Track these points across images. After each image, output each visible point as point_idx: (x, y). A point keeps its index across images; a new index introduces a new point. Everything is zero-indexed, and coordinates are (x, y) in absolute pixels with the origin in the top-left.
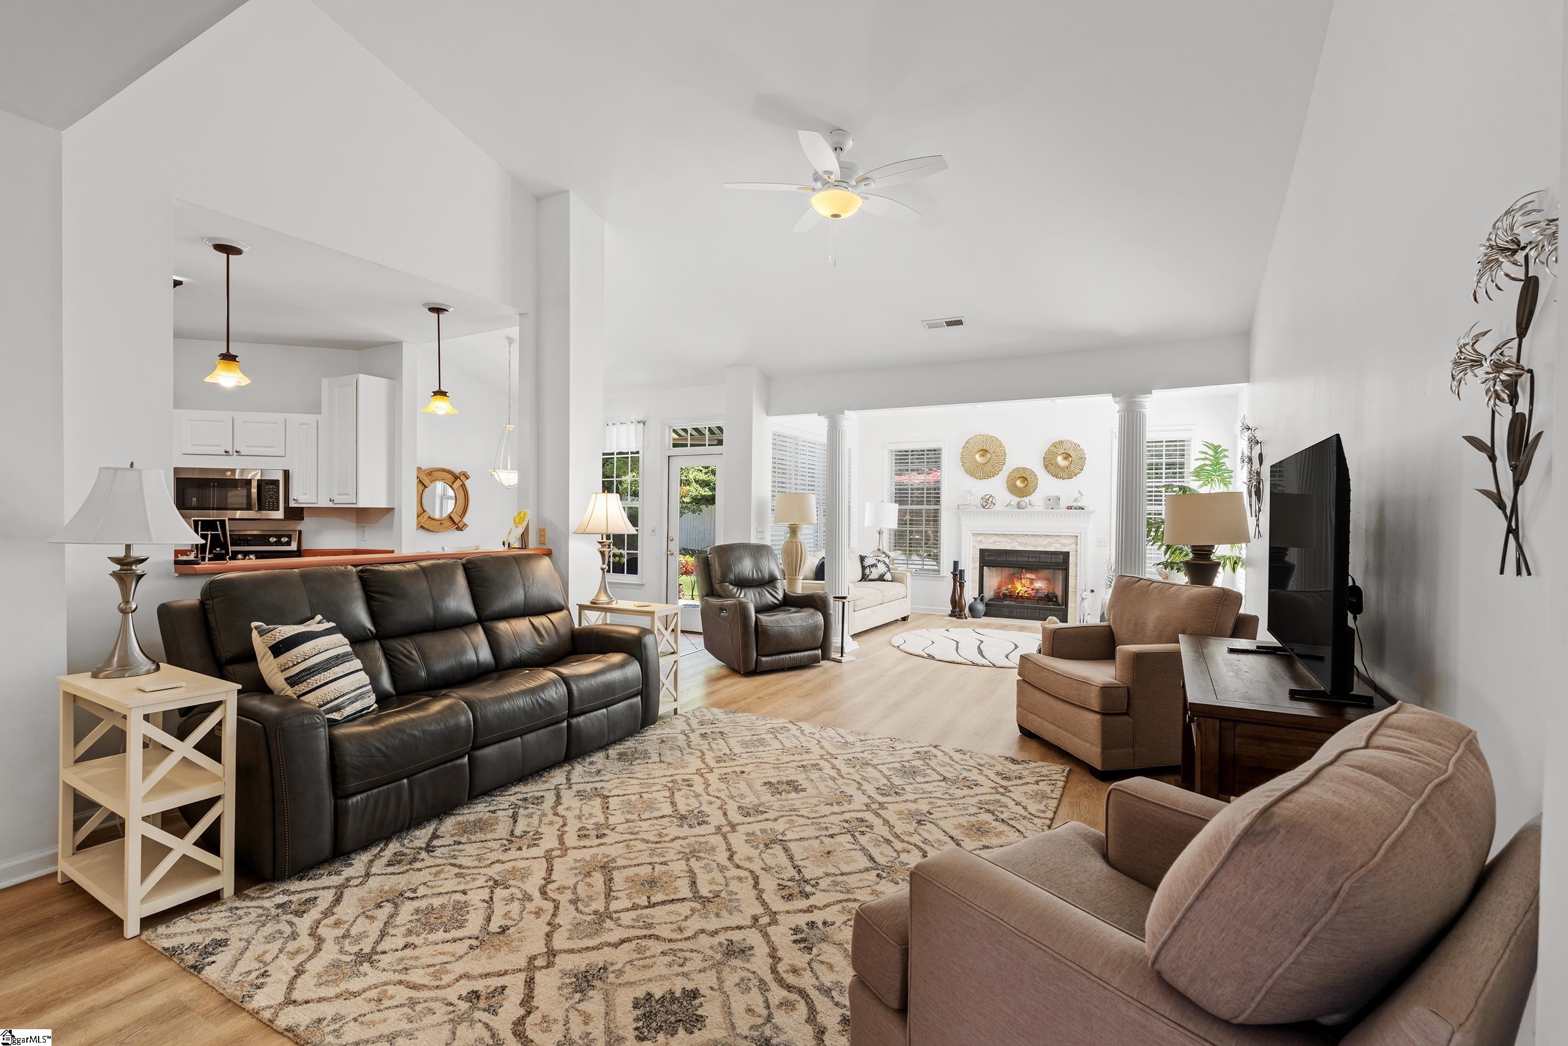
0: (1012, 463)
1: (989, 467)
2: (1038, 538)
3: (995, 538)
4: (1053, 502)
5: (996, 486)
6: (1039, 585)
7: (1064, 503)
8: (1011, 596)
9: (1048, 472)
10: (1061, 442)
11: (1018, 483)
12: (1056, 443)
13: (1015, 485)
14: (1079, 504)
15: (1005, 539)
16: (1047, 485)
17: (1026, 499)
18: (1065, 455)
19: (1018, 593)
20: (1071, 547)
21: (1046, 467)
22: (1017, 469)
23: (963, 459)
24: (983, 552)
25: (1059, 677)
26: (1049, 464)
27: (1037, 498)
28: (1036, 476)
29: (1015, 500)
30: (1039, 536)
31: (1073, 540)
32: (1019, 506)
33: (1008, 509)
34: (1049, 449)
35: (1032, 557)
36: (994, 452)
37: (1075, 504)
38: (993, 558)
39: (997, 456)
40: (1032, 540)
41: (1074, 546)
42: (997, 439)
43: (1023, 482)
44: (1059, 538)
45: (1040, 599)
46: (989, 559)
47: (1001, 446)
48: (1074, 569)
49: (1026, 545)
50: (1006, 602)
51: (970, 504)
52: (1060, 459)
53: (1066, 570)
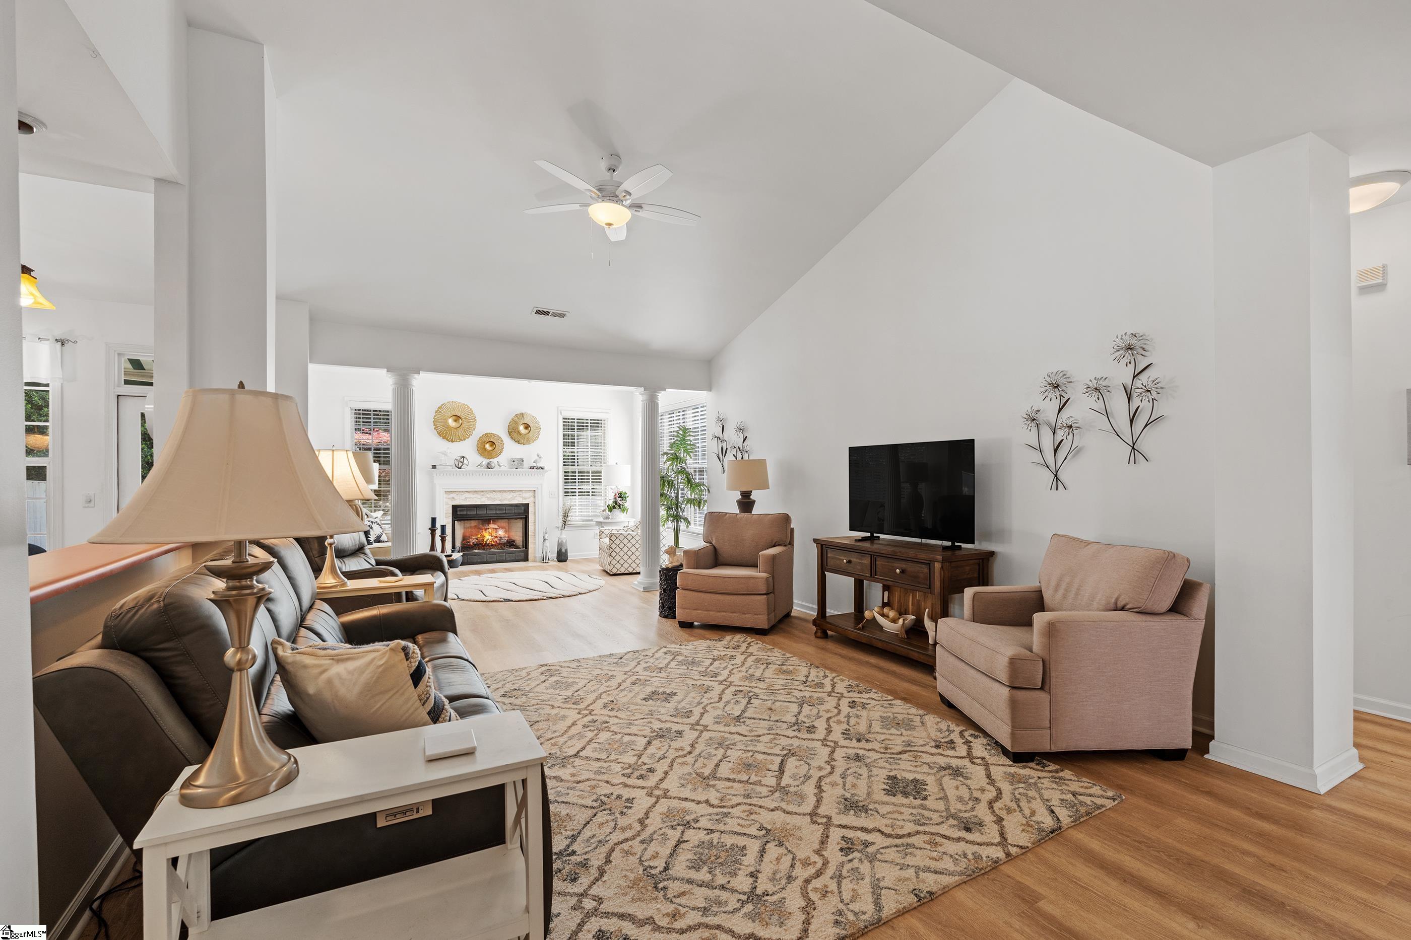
0: (482, 427)
1: (460, 432)
2: (504, 494)
3: (467, 495)
4: (517, 463)
5: (467, 448)
6: (501, 533)
7: (527, 464)
8: (481, 545)
9: (512, 438)
10: (522, 415)
11: (488, 446)
12: (518, 415)
13: (485, 449)
14: (539, 465)
15: (475, 495)
16: (511, 449)
17: (494, 461)
18: (526, 425)
19: (486, 542)
20: (530, 499)
21: (510, 433)
22: (487, 435)
23: (435, 422)
24: (455, 508)
25: (726, 579)
26: (513, 432)
27: (502, 459)
28: (502, 441)
29: (485, 462)
30: (505, 491)
31: (531, 494)
32: (489, 466)
33: (479, 469)
34: (513, 419)
35: (499, 510)
36: (465, 418)
37: (534, 465)
38: (465, 513)
39: (468, 422)
40: (499, 495)
41: (532, 499)
42: (469, 407)
43: (491, 446)
44: (521, 493)
45: (504, 544)
46: (460, 513)
47: (472, 413)
48: (533, 517)
49: (495, 499)
50: (476, 551)
51: (446, 465)
52: (521, 428)
53: (526, 519)
